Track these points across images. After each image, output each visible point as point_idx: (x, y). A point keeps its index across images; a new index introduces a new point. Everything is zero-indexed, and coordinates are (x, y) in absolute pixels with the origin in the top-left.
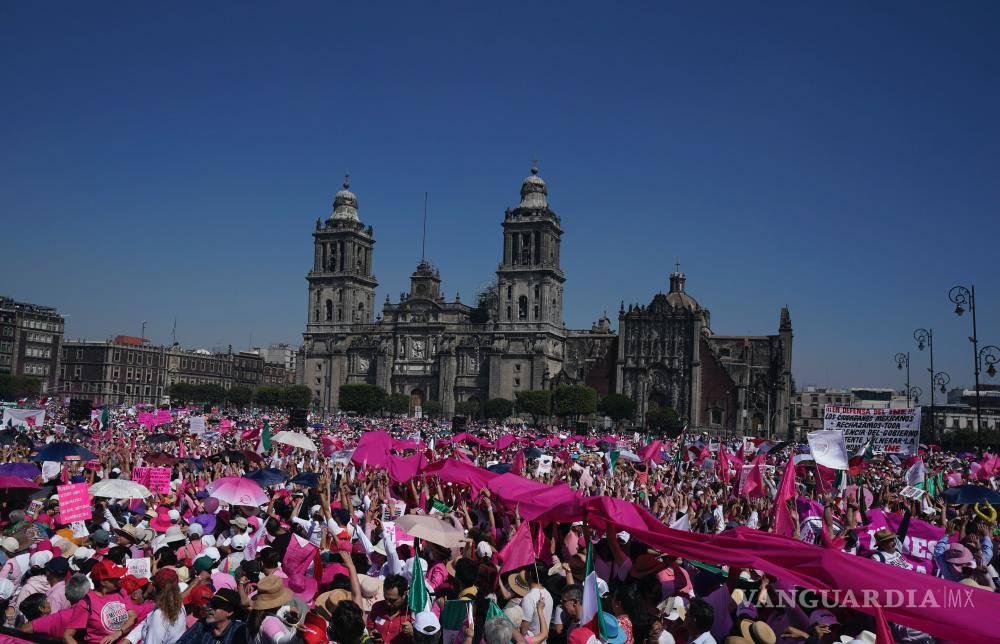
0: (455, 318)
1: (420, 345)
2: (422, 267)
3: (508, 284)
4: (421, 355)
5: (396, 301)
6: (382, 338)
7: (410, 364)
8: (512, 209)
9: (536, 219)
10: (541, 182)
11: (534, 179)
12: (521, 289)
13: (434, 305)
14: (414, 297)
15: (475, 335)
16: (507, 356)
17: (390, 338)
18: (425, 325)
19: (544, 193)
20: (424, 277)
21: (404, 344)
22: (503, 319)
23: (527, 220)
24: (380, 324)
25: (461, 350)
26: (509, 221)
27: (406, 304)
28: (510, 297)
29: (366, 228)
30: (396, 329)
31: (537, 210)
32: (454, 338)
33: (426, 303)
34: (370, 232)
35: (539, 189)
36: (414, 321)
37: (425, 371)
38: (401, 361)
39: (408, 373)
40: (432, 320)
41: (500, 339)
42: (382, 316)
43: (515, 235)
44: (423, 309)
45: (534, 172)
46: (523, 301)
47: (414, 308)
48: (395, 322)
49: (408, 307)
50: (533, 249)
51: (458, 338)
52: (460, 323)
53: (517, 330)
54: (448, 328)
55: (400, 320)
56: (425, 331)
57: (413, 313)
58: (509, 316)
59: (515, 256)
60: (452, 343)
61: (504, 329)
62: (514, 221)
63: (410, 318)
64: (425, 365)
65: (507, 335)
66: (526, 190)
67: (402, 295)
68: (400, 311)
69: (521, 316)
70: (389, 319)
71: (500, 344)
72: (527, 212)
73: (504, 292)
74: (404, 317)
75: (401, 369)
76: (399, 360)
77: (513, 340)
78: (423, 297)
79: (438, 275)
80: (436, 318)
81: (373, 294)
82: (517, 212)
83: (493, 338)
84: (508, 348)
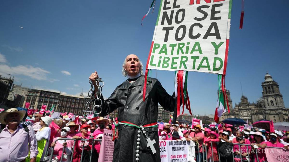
0: (254, 106)
1: (245, 113)
2: (243, 97)
3: (266, 98)
4: (246, 115)
5: (238, 104)
6: (236, 111)
7: (244, 117)
8: (263, 82)
9: (271, 83)
10: (269, 75)
11: (268, 75)
12: (270, 99)
13: (247, 104)
14: (242, 103)
15: (260, 110)
16: (270, 114)
17: (238, 111)
18: (246, 108)
19: (271, 78)
20: (244, 99)
21: (241, 112)
22: (267, 106)
23: (268, 84)
24: (235, 109)
25: (257, 114)
26: (263, 85)
27: (241, 104)
28: (267, 101)
29: (228, 90)
30: (239, 110)
31: (271, 82)
32: (254, 111)
33: (245, 104)
34: (229, 91)
35: (270, 77)
36: (243, 108)
37: (248, 118)
38: (242, 116)
39: (244, 119)
40: (247, 107)
41: (267, 110)
42: (235, 107)
43: (266, 88)
44: (245, 105)
45: (267, 74)
46: (272, 102)
47: (243, 105)
48: (239, 108)
49: (241, 105)
50: (272, 90)
51: (255, 111)
52: (255, 107)
53: (271, 108)
54: (252, 109)
55: (240, 108)
56: (246, 110)
57: (242, 106)
58: (268, 105)
59: (267, 92)
60: (254, 112)
61: (268, 108)
62: (265, 84)
63: (242, 107)
64: (248, 117)
65: (269, 110)
66: (266, 78)
67: (239, 103)
68: (239, 106)
69: (272, 105)
70: (237, 108)
71: (268, 112)
72: (268, 82)
73: (266, 100)
74: (240, 107)
75: (242, 118)
76: (241, 116)
77: (271, 110)
78: (245, 102)
79: (247, 98)
80: (248, 106)
81: (232, 103)
82: (265, 83)
83: (265, 110)
84: (270, 112)
